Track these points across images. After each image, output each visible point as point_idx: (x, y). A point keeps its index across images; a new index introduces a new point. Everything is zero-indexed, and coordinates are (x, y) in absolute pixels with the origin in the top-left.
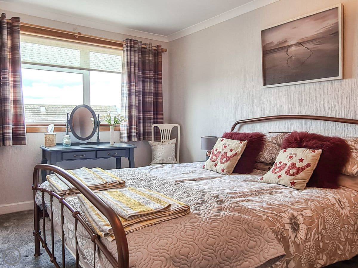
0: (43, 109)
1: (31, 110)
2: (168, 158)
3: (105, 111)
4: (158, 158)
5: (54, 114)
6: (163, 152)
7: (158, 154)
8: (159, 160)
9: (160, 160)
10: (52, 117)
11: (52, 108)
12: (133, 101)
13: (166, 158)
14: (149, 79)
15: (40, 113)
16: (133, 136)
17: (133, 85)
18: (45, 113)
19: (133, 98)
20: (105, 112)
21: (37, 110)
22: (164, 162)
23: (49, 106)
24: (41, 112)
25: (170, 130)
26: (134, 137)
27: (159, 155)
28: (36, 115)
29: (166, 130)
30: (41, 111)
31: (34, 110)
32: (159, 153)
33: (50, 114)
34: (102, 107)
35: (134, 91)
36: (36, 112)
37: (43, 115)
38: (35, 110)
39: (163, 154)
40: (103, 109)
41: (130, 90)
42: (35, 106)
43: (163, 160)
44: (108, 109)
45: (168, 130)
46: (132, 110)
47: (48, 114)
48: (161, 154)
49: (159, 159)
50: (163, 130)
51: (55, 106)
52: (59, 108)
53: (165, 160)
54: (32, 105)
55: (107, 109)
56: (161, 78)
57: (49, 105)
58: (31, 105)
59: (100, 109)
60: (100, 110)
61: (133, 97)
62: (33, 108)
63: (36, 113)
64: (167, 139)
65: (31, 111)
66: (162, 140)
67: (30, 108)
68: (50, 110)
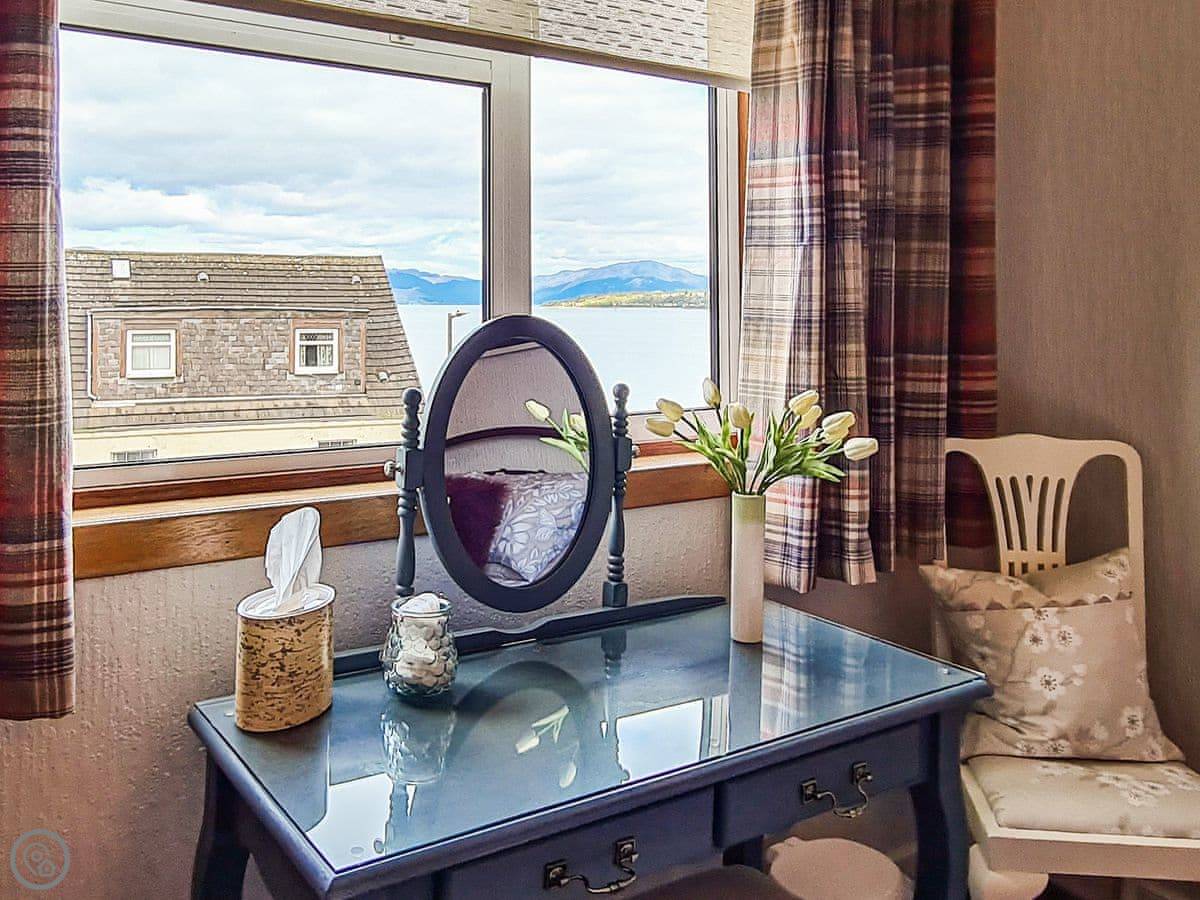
0: (121, 269)
1: (78, 270)
2: (1124, 721)
3: (341, 274)
4: (1034, 714)
5: (161, 285)
6: (1080, 669)
7: (1035, 683)
8: (1050, 734)
9: (1064, 736)
10: (153, 298)
11: (152, 265)
12: (851, 285)
13: (1110, 720)
14: (921, 124)
15: (110, 285)
16: (851, 547)
17: (846, 163)
18: (127, 284)
19: (849, 261)
20: (341, 281)
21: (101, 271)
22: (1094, 749)
23: (144, 258)
24: (115, 279)
25: (1061, 483)
26: (859, 552)
27: (1050, 695)
28: (97, 291)
29: (1029, 480)
30: (116, 275)
31: (89, 271)
32: (1043, 672)
33: (144, 285)
34: (330, 260)
35: (853, 209)
36: (97, 278)
37: (120, 291)
38: (94, 271)
39: (1077, 682)
40: (336, 268)
41: (830, 202)
42: (92, 257)
43: (1083, 734)
44: (355, 269)
45: (1045, 481)
46: (840, 348)
47: (139, 285)
48: (1066, 683)
49: (1050, 726)
50: (1013, 481)
51: (163, 258)
52: (178, 265)
53: (1101, 733)
54: (82, 252)
55: (351, 268)
56: (991, 118)
57: (144, 254)
58: (78, 252)
59: (326, 268)
60: (323, 273)
61: (853, 252)
62: (84, 264)
63: (96, 284)
64: (1040, 548)
65: (77, 277)
66: (1006, 556)
67: (76, 264)
68: (147, 272)
